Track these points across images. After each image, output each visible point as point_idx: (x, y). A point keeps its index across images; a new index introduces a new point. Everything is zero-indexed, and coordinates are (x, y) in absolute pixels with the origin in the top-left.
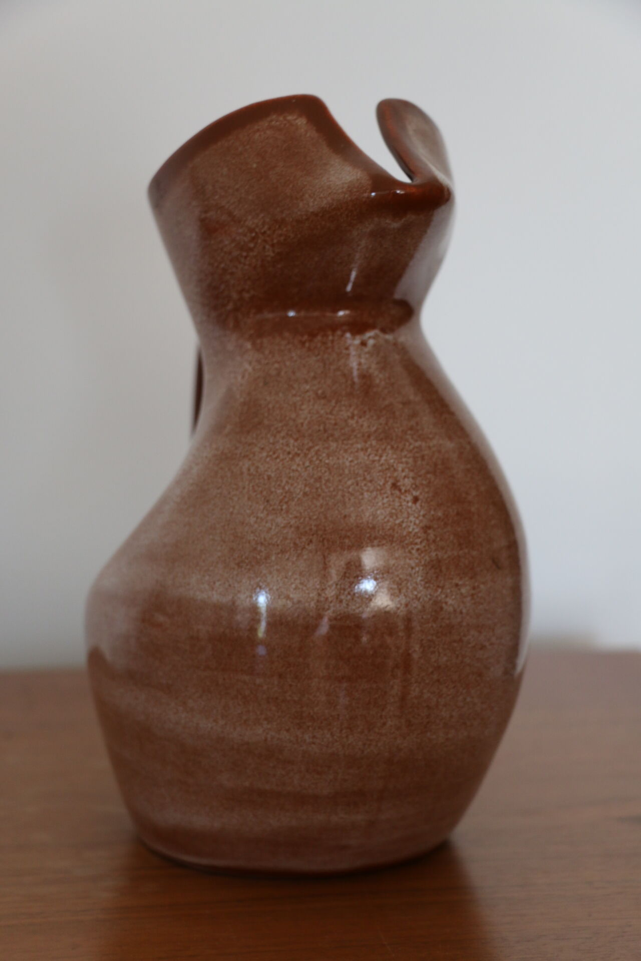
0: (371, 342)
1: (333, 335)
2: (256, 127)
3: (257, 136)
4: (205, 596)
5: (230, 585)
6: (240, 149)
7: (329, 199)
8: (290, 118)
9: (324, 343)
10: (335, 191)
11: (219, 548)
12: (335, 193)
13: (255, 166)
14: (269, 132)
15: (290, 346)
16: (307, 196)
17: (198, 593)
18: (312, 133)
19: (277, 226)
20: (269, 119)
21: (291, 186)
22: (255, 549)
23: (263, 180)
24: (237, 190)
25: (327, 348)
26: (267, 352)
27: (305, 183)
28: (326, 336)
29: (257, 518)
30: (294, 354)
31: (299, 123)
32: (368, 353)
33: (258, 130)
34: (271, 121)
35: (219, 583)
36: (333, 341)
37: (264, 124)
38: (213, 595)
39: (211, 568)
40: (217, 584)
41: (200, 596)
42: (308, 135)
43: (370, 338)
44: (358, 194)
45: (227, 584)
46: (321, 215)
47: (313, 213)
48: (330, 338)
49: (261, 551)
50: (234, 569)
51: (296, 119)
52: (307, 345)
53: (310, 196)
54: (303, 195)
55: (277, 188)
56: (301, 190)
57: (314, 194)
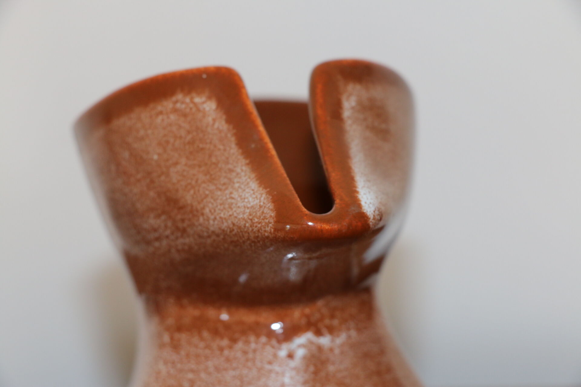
0: (300, 353)
1: (256, 343)
2: (159, 108)
3: (159, 119)
6: (142, 133)
7: (230, 221)
8: (197, 100)
9: (245, 353)
10: (235, 214)
12: (236, 217)
13: (156, 157)
14: (173, 117)
15: (207, 351)
16: (207, 210)
18: (222, 125)
19: (179, 234)
20: (174, 99)
21: (192, 192)
25: (247, 360)
26: (183, 353)
27: (207, 192)
28: (247, 342)
30: (210, 364)
31: (207, 109)
32: (295, 369)
33: (161, 113)
34: (177, 102)
36: (255, 351)
37: (167, 105)
42: (216, 125)
43: (300, 346)
44: (259, 226)
47: (213, 232)
48: (253, 345)
51: (204, 103)
52: (226, 352)
53: (210, 211)
54: (203, 208)
55: (177, 191)
56: (202, 200)
57: (215, 211)
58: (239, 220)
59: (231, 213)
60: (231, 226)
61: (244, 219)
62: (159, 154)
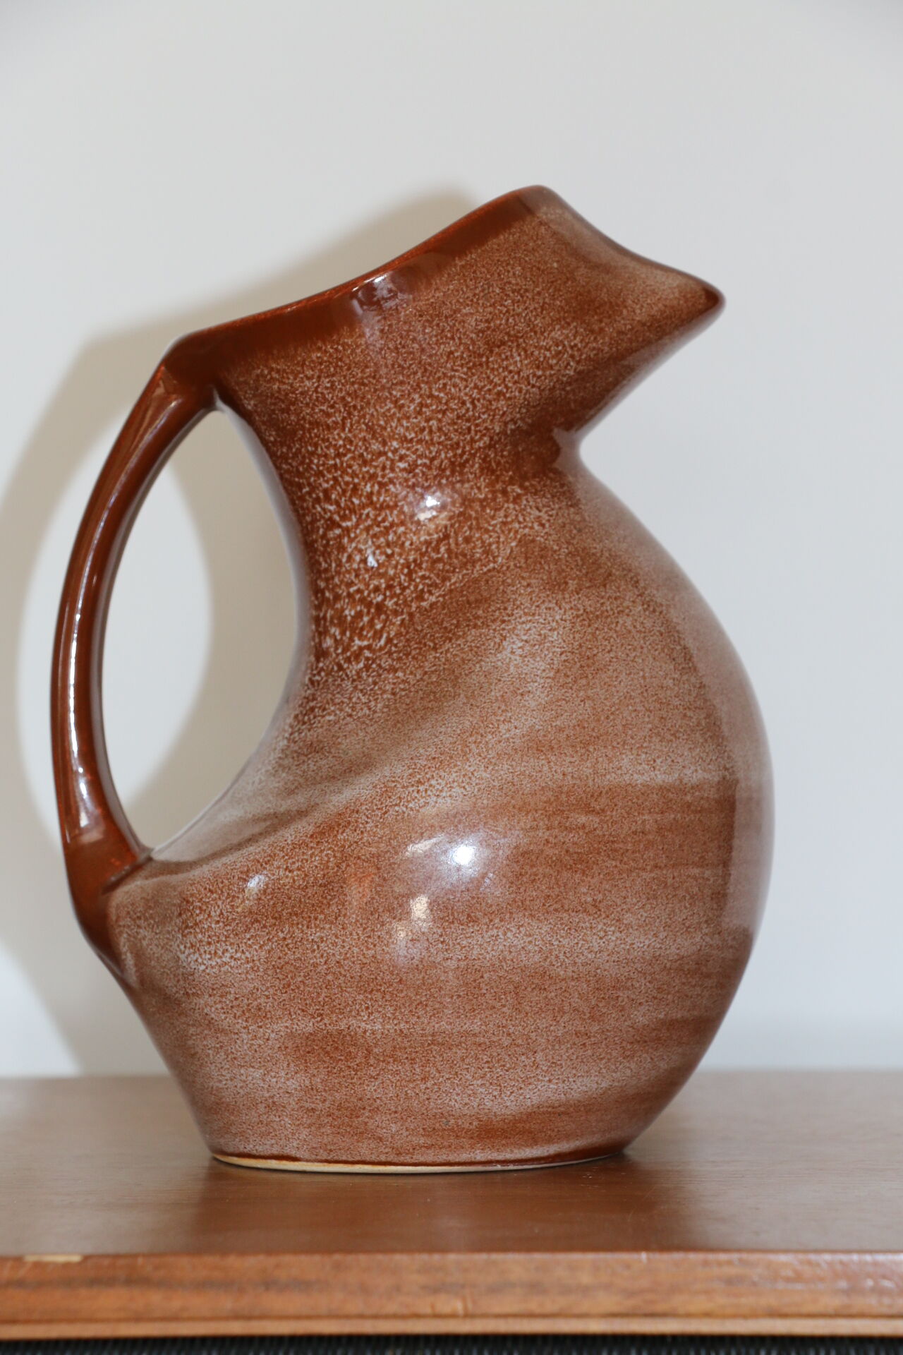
4: (646, 778)
5: (673, 761)
7: (660, 305)
10: (664, 297)
11: (647, 719)
16: (630, 302)
17: (636, 776)
19: (592, 338)
21: (605, 290)
22: (685, 715)
23: (570, 283)
24: (539, 293)
27: (621, 287)
29: (674, 679)
35: (660, 760)
38: (656, 775)
39: (645, 745)
40: (658, 761)
41: (640, 780)
45: (670, 760)
46: (649, 324)
49: (691, 718)
50: (671, 741)
53: (634, 302)
54: (624, 301)
55: (589, 292)
56: (619, 295)
57: (639, 300)
58: (671, 300)
59: (658, 297)
60: (663, 308)
61: (676, 298)
62: (558, 262)
